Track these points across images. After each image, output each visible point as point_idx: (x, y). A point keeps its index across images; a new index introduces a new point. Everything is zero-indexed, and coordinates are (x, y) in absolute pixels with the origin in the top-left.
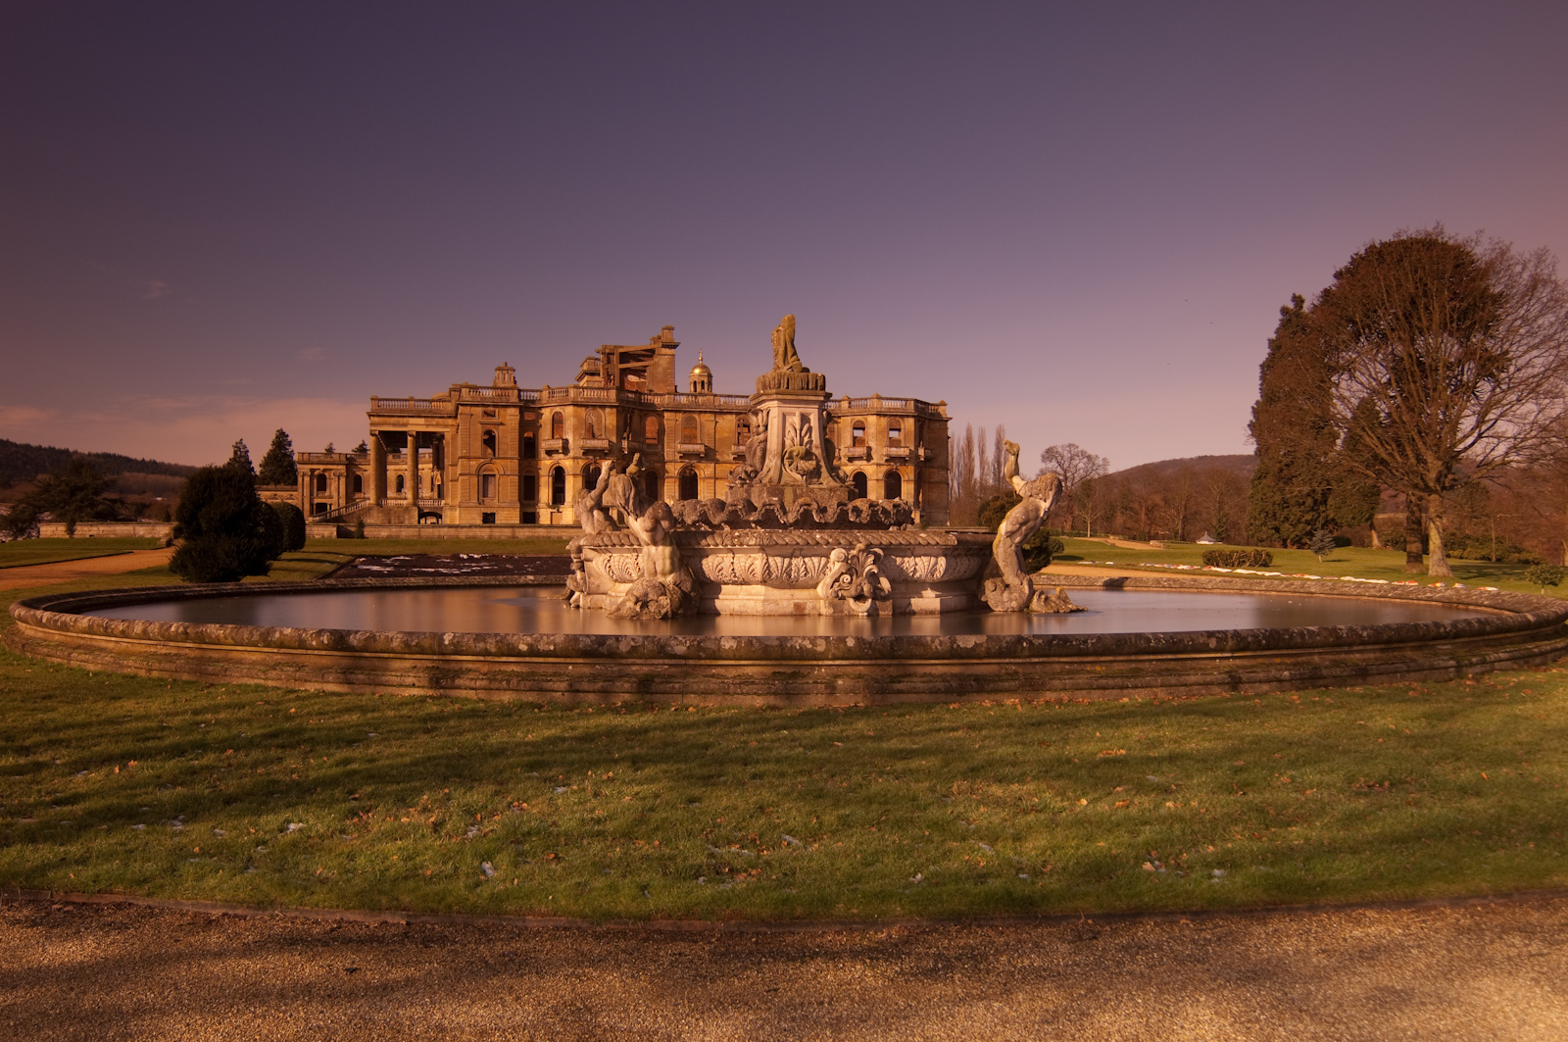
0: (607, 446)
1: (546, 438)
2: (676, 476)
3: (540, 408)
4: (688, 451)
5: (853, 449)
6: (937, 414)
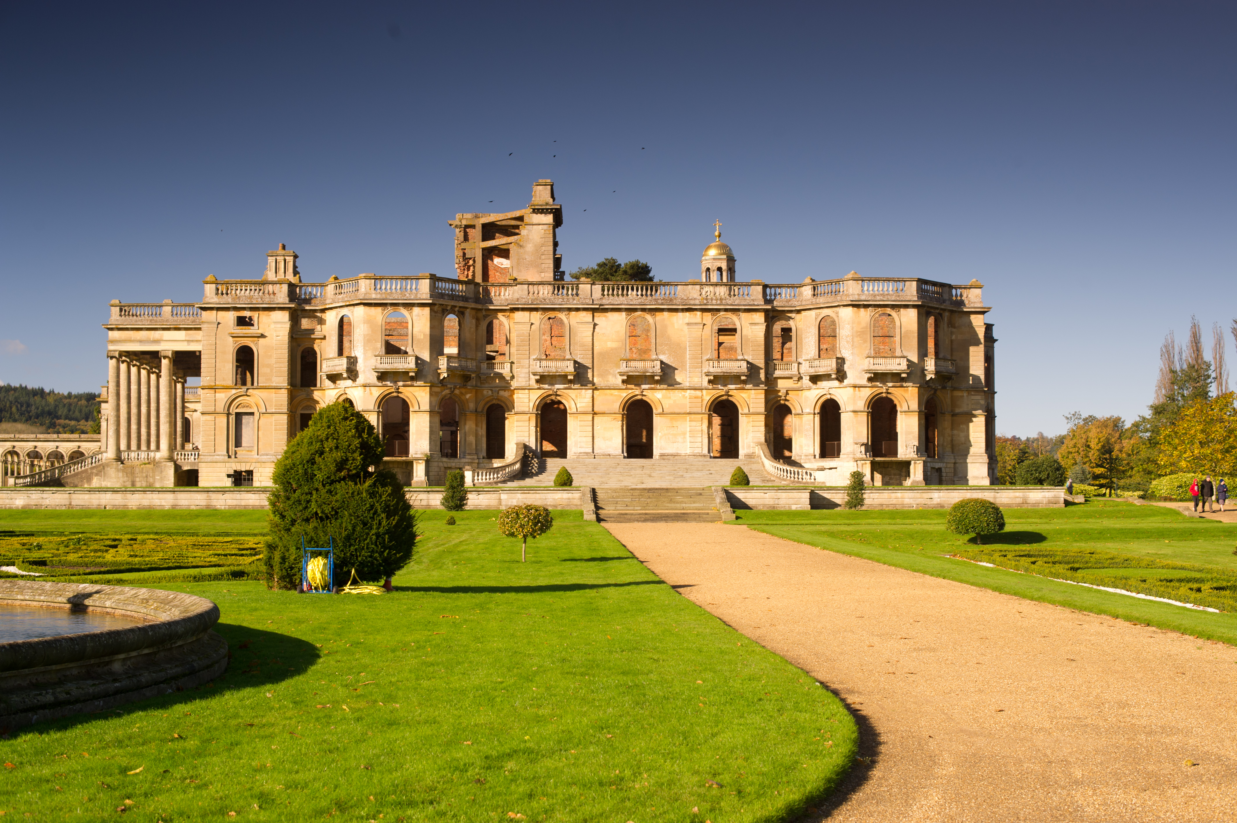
0: (414, 366)
1: (331, 356)
2: (531, 410)
3: (323, 311)
4: (549, 372)
5: (817, 363)
6: (966, 302)
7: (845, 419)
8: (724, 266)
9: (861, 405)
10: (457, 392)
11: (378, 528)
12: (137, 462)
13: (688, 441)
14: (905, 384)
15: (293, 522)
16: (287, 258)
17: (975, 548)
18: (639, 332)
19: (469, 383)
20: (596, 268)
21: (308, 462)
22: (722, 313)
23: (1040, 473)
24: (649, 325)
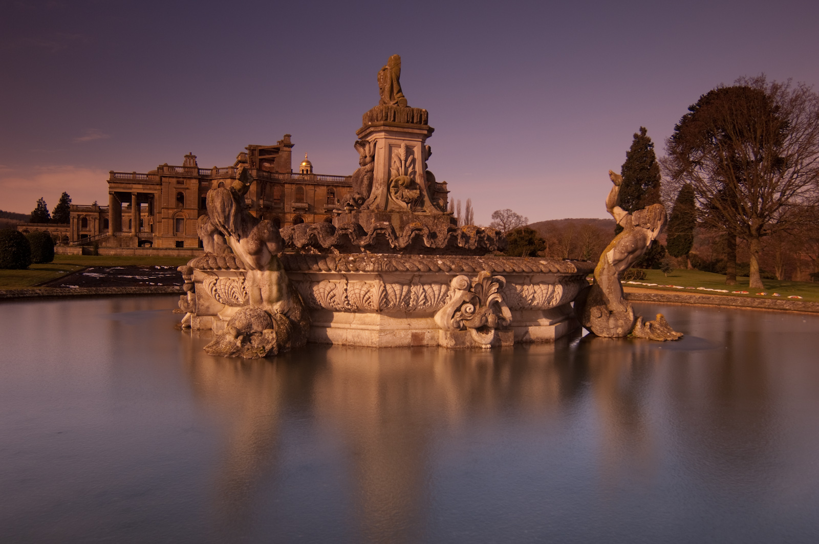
0: (250, 203)
3: (211, 180)
4: (298, 207)
6: (441, 189)
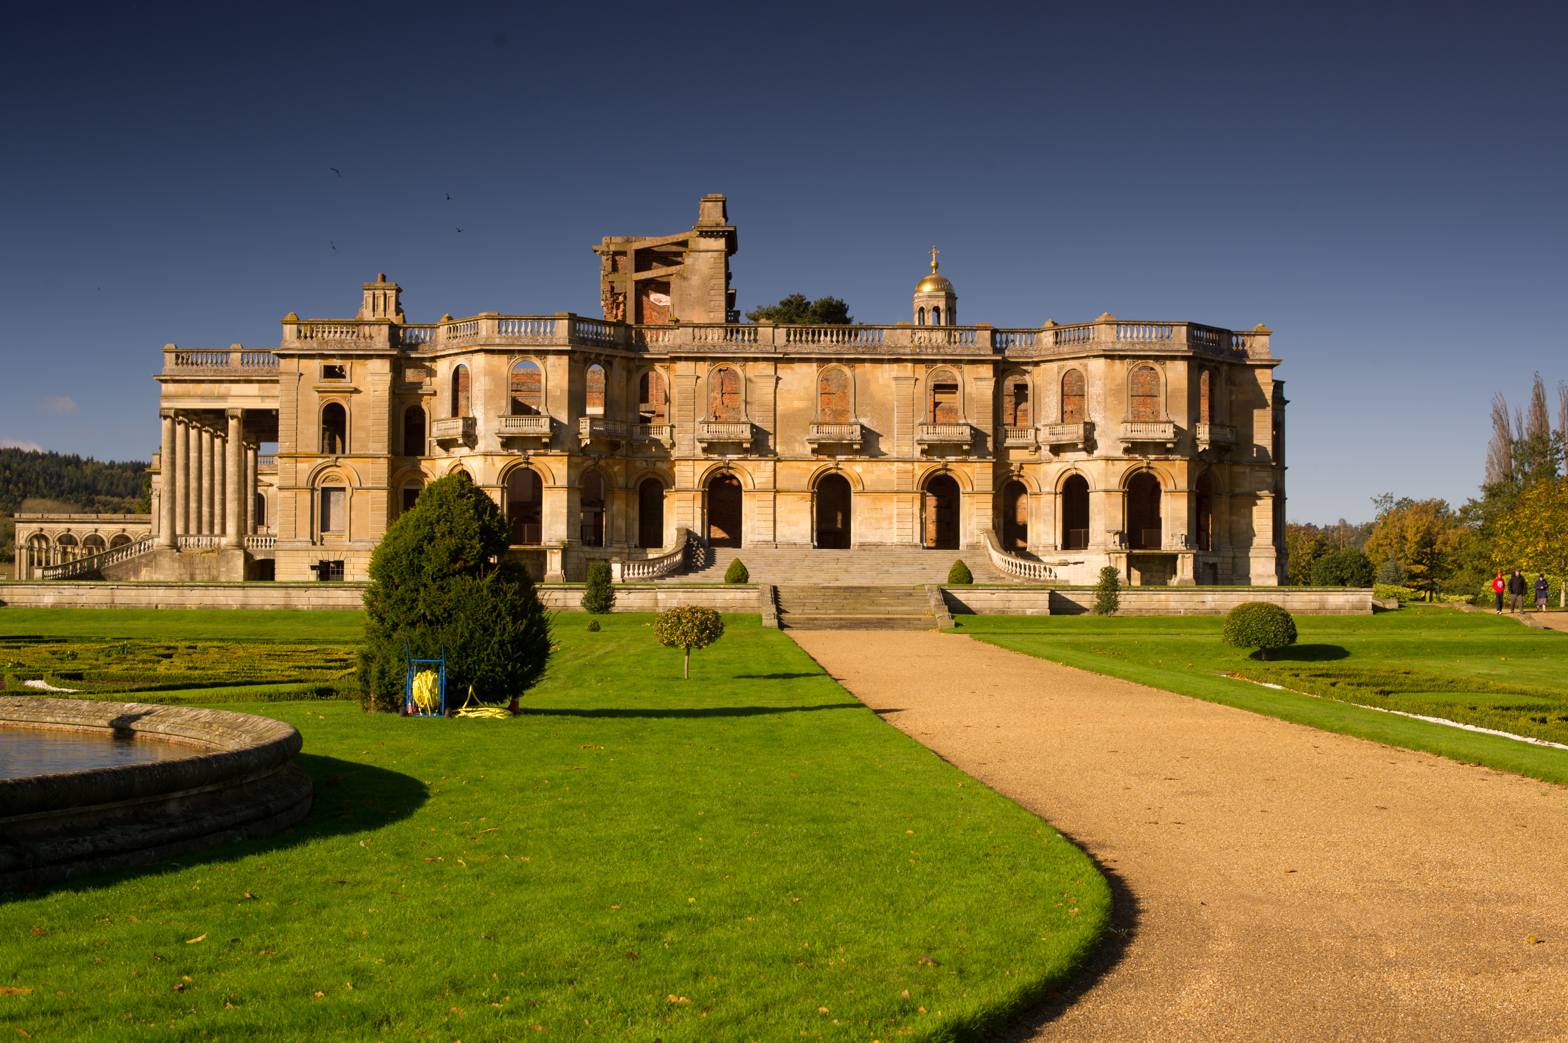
0: (548, 429)
1: (443, 417)
2: (696, 487)
3: (434, 359)
4: (719, 438)
5: (1059, 429)
6: (1250, 353)
7: (1096, 500)
8: (942, 305)
9: (1115, 482)
10: (602, 463)
11: (502, 635)
12: (196, 550)
13: (895, 527)
14: (1171, 457)
15: (395, 627)
16: (387, 292)
17: (1259, 666)
18: (833, 388)
19: (618, 452)
20: (778, 306)
21: (414, 550)
22: (939, 365)
23: (1342, 571)
24: (846, 379)
